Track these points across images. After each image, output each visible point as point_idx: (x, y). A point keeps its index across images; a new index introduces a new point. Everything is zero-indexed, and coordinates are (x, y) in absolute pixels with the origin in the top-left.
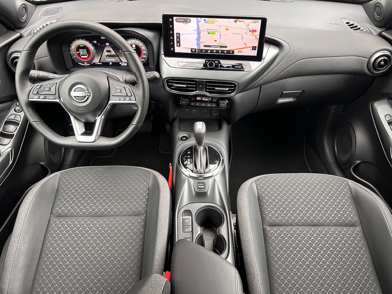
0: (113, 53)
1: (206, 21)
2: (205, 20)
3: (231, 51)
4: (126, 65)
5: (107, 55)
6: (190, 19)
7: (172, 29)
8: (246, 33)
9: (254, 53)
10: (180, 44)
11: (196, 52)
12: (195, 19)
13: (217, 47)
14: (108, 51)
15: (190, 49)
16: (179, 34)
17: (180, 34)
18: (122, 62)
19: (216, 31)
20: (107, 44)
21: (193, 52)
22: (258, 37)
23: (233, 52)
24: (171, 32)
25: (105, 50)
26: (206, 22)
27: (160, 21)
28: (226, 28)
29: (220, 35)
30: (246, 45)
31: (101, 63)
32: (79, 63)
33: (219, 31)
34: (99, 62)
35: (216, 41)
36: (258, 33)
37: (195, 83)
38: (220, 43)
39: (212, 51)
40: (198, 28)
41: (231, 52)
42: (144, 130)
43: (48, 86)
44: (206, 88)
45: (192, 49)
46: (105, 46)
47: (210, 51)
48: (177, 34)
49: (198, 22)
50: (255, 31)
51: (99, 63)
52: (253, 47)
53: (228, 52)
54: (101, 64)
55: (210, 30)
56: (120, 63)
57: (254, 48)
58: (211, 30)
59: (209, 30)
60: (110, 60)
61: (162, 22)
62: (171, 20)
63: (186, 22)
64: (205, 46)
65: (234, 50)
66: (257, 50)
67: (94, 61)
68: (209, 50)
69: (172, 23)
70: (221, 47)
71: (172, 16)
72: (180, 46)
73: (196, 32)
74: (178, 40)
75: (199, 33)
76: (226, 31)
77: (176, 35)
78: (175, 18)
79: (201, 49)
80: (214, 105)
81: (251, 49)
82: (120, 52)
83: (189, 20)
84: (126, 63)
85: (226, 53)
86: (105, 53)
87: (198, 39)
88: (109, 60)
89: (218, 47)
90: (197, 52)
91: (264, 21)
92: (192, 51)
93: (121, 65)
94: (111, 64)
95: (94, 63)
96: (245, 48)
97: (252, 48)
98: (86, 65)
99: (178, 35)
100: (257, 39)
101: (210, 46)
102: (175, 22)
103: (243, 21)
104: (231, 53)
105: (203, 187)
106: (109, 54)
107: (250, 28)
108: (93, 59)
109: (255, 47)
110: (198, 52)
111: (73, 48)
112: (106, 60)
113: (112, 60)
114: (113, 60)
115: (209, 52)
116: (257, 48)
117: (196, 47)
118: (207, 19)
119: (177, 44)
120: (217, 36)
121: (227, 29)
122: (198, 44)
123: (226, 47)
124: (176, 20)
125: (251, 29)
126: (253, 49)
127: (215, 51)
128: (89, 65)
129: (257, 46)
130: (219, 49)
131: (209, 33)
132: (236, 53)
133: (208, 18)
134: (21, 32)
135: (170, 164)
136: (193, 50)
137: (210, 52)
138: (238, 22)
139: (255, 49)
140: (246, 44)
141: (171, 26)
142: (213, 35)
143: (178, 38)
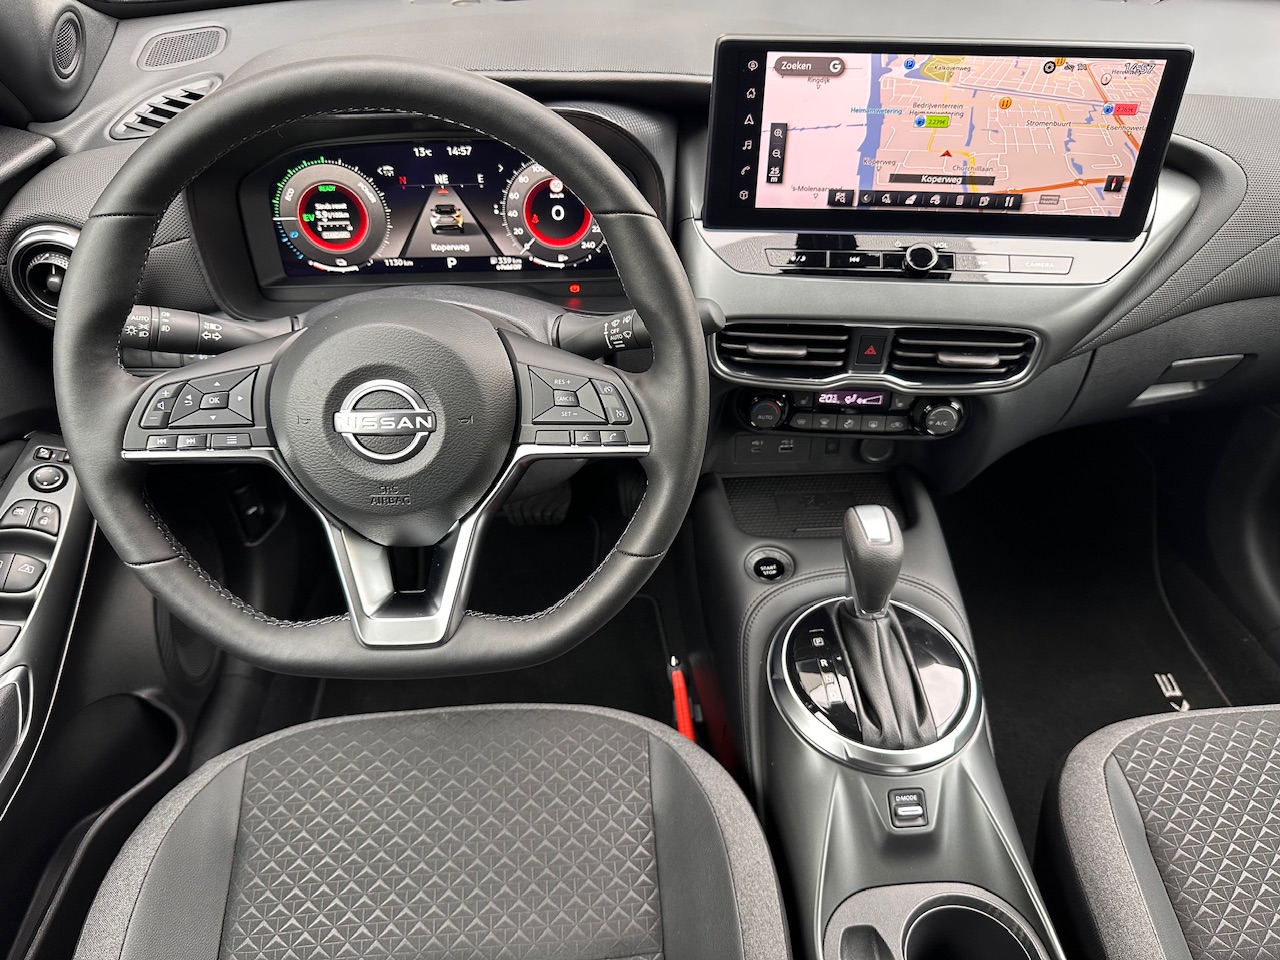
0: (463, 216)
1: (916, 67)
2: (910, 65)
3: (1011, 196)
4: (519, 267)
5: (439, 228)
6: (842, 62)
7: (757, 107)
8: (1090, 120)
9: (1112, 206)
10: (781, 171)
11: (849, 202)
12: (868, 57)
13: (948, 180)
14: (441, 210)
15: (827, 193)
16: (785, 127)
17: (790, 127)
18: (500, 254)
19: (957, 110)
20: (441, 179)
21: (839, 203)
22: (1140, 136)
23: (1019, 201)
24: (749, 120)
25: (433, 202)
26: (917, 75)
27: (703, 72)
28: (1001, 97)
29: (972, 127)
30: (1080, 172)
31: (407, 259)
32: (311, 263)
33: (967, 110)
34: (402, 256)
35: (947, 154)
36: (1139, 123)
37: (845, 338)
38: (965, 163)
39: (924, 199)
40: (875, 100)
41: (1009, 202)
42: (538, 514)
44: (893, 358)
45: (833, 193)
46: (432, 186)
47: (914, 197)
48: (774, 126)
49: (877, 72)
50: (1130, 109)
51: (399, 263)
52: (1110, 179)
53: (997, 200)
54: (411, 263)
55: (926, 109)
56: (493, 261)
57: (1113, 184)
58: (933, 110)
59: (924, 105)
60: (449, 248)
61: (709, 80)
62: (753, 65)
63: (821, 72)
64: (895, 178)
65: (1025, 195)
66: (1124, 192)
67: (378, 255)
68: (910, 194)
69: (758, 80)
70: (966, 180)
71: (759, 50)
72: (780, 180)
73: (863, 118)
74: (777, 153)
75: (875, 123)
76: (998, 109)
77: (769, 133)
78: (772, 57)
79: (875, 188)
80: (897, 424)
81: (1098, 189)
82: (496, 212)
83: (839, 67)
84: (516, 258)
85: (986, 207)
86: (431, 218)
87: (869, 148)
88: (443, 248)
89: (954, 180)
90: (856, 203)
91: (1178, 64)
92: (831, 201)
93: (498, 268)
94: (451, 262)
95: (380, 263)
96: (1075, 183)
97: (1103, 185)
98: (343, 270)
99: (779, 133)
100: (1134, 142)
101: (916, 179)
102: (771, 75)
103: (1086, 67)
104: (1008, 208)
105: (918, 810)
106: (447, 220)
107: (1110, 98)
108: (375, 243)
109: (1120, 180)
110: (861, 203)
111: (288, 198)
112: (434, 247)
113: (457, 248)
114: (463, 247)
115: (911, 201)
116: (1127, 185)
117: (854, 184)
118: (920, 59)
119: (769, 171)
120: (953, 135)
121: (1005, 105)
122: (866, 172)
123: (990, 181)
124: (778, 67)
125: (1115, 99)
126: (1108, 189)
127: (936, 200)
128: (355, 268)
129: (1129, 175)
130: (958, 188)
131: (920, 123)
132: (1032, 207)
133: (928, 56)
134: (57, 134)
135: (674, 661)
136: (839, 196)
137: (915, 204)
138: (1060, 69)
139: (1118, 189)
140: (1079, 169)
141: (751, 94)
142: (940, 133)
143: (780, 143)
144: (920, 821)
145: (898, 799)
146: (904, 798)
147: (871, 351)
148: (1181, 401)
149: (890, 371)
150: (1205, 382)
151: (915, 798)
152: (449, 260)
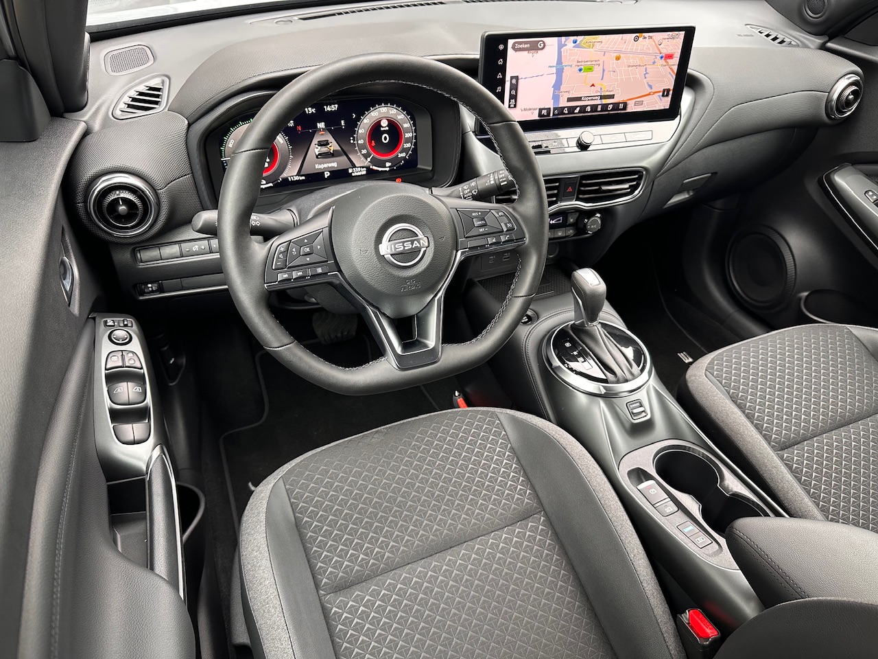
0: (334, 146)
1: (578, 42)
2: (575, 42)
3: (622, 103)
4: (364, 173)
5: (320, 154)
6: (544, 43)
7: (503, 69)
8: (654, 63)
9: (665, 103)
10: (516, 101)
11: (548, 114)
12: (556, 39)
13: (594, 98)
14: (321, 144)
15: (538, 111)
16: (517, 78)
17: (520, 78)
18: (354, 166)
19: (597, 63)
20: (321, 125)
21: (544, 116)
22: (675, 68)
23: (625, 105)
24: (500, 76)
25: (315, 141)
26: (578, 46)
27: (474, 53)
28: (616, 55)
29: (604, 70)
30: (651, 89)
31: (302, 176)
33: (601, 63)
34: (298, 174)
35: (593, 85)
36: (675, 61)
37: (557, 184)
38: (601, 89)
39: (583, 109)
40: (559, 61)
41: (621, 106)
43: (306, 241)
44: (579, 193)
45: (541, 110)
46: (316, 130)
47: (578, 109)
48: (512, 78)
49: (561, 46)
50: (670, 56)
51: (297, 178)
52: (664, 90)
53: (616, 106)
54: (303, 178)
55: (583, 63)
56: (350, 171)
57: (665, 93)
58: (586, 63)
59: (582, 62)
60: (326, 166)
61: (478, 57)
62: (501, 47)
63: (534, 48)
64: (570, 100)
65: (628, 102)
66: (670, 96)
67: (284, 175)
68: (576, 107)
69: (504, 55)
70: (602, 97)
71: (504, 38)
72: (515, 106)
73: (554, 70)
74: (513, 92)
75: (560, 72)
76: (615, 61)
77: (509, 82)
78: (511, 42)
79: (560, 106)
80: (571, 231)
81: (659, 96)
82: (352, 141)
83: (542, 45)
84: (363, 167)
85: (611, 110)
86: (315, 149)
87: (557, 85)
88: (322, 166)
89: (596, 98)
90: (551, 115)
91: (689, 32)
92: (540, 115)
93: (353, 174)
94: (327, 174)
95: (286, 180)
96: (649, 94)
97: (661, 94)
98: (264, 186)
99: (514, 81)
100: (673, 71)
101: (579, 99)
102: (510, 52)
103: (651, 37)
104: (621, 110)
105: (642, 409)
106: (324, 149)
107: (662, 51)
108: (283, 168)
109: (668, 90)
110: (554, 115)
111: (230, 146)
112: (317, 167)
113: (330, 165)
114: (333, 164)
115: (577, 111)
116: (671, 92)
117: (550, 105)
118: (580, 38)
119: (510, 101)
120: (594, 76)
121: (618, 58)
122: (556, 98)
123: (612, 97)
124: (513, 48)
125: (665, 52)
126: (663, 96)
127: (589, 109)
128: (271, 185)
129: (672, 88)
130: (598, 102)
131: (580, 70)
132: (631, 108)
133: (583, 37)
135: (457, 394)
136: (544, 112)
137: (579, 112)
138: (641, 39)
139: (667, 95)
140: (651, 87)
141: (500, 62)
142: (589, 74)
143: (514, 87)
144: (644, 414)
145: (631, 406)
146: (634, 405)
147: (570, 189)
148: (683, 202)
149: (578, 199)
150: (693, 190)
151: (638, 404)
152: (325, 173)
